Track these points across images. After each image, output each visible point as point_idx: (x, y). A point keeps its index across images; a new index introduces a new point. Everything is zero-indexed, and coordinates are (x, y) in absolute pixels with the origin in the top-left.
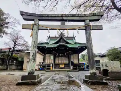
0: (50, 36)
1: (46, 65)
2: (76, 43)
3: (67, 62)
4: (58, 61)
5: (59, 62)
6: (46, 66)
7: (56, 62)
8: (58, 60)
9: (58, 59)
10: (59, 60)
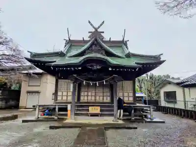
0: (71, 39)
1: (57, 107)
2: (129, 56)
3: (107, 99)
4: (88, 96)
5: (89, 98)
6: (57, 110)
7: (82, 98)
8: (86, 93)
9: (88, 92)
10: (90, 94)
